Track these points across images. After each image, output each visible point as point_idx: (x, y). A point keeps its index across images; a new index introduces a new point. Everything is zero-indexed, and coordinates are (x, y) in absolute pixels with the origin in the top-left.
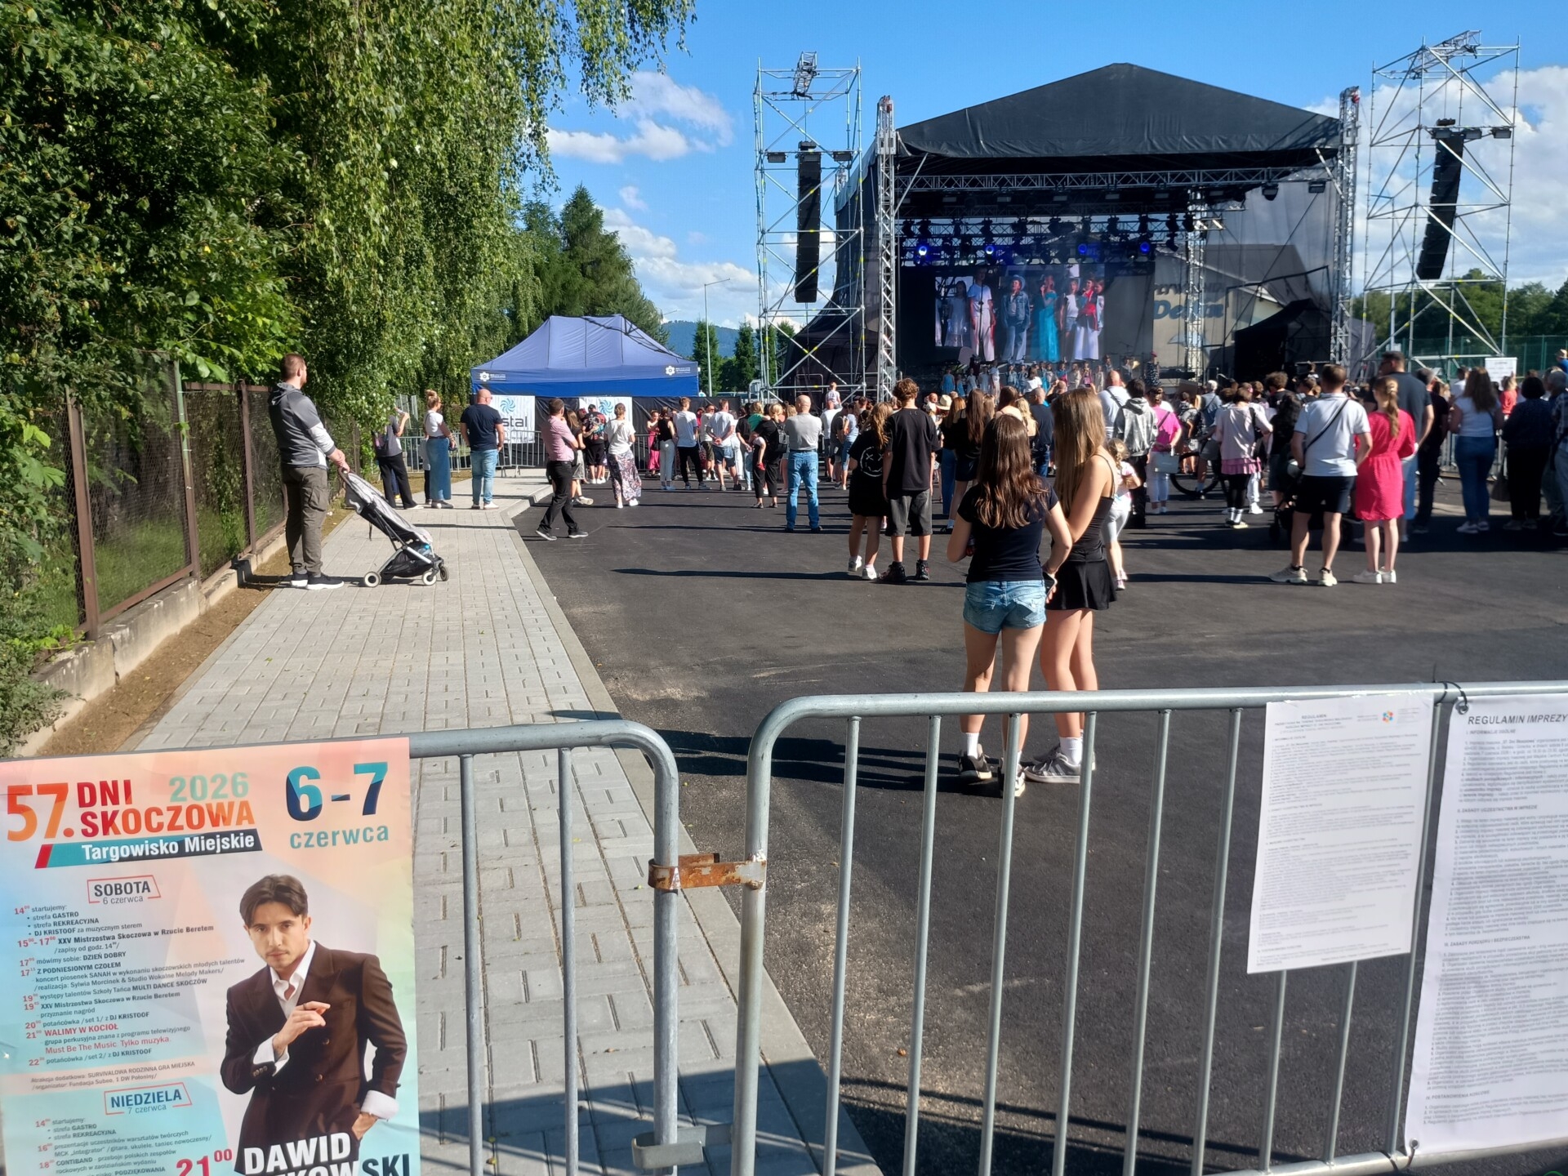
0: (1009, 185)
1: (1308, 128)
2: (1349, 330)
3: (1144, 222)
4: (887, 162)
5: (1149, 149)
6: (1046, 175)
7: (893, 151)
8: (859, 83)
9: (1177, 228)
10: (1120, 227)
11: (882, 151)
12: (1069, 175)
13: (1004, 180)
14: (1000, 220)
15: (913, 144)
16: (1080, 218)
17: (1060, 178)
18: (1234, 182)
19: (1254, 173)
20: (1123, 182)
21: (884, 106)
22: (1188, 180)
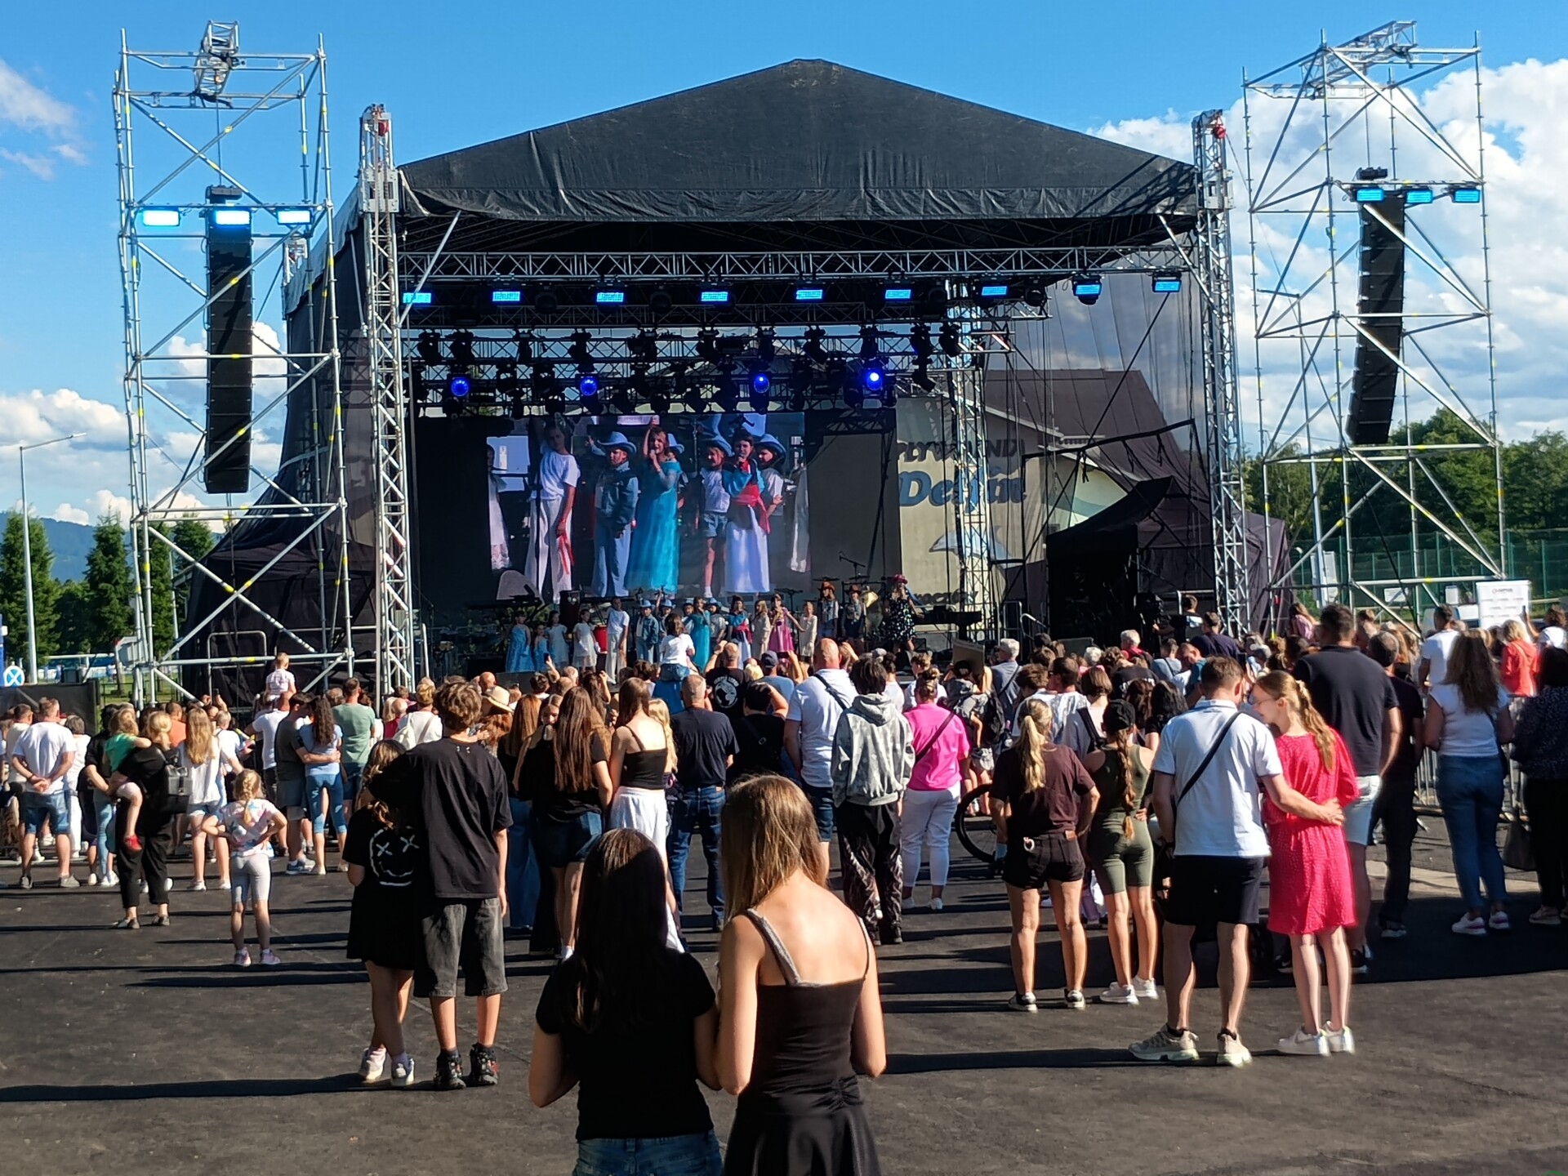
0: (619, 272)
1: (1141, 180)
2: (1244, 535)
3: (869, 337)
4: (383, 226)
5: (870, 211)
6: (684, 254)
7: (394, 206)
8: (323, 81)
9: (930, 349)
10: (825, 346)
11: (371, 206)
12: (727, 255)
13: (608, 263)
14: (605, 332)
15: (431, 195)
16: (755, 330)
17: (713, 259)
18: (1023, 271)
19: (1056, 256)
20: (827, 269)
21: (372, 124)
22: (944, 268)
